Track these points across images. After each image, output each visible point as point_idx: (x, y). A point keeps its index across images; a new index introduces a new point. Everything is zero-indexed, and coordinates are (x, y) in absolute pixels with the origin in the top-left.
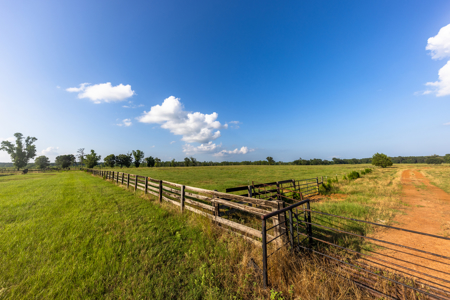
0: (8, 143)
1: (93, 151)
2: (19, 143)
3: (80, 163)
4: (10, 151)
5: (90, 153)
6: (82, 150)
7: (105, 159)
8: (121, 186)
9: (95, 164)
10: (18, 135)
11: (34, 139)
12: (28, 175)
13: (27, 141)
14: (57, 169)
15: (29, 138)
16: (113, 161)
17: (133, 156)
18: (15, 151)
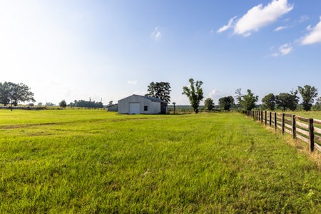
0: (186, 89)
1: (249, 91)
2: (193, 88)
3: (239, 106)
4: (188, 95)
5: (247, 94)
6: (239, 91)
7: (263, 100)
8: (268, 127)
9: (253, 106)
10: (191, 81)
11: (201, 82)
12: (199, 114)
13: (197, 85)
14: (219, 111)
15: (197, 82)
16: (272, 102)
17: (299, 95)
18: (191, 95)
